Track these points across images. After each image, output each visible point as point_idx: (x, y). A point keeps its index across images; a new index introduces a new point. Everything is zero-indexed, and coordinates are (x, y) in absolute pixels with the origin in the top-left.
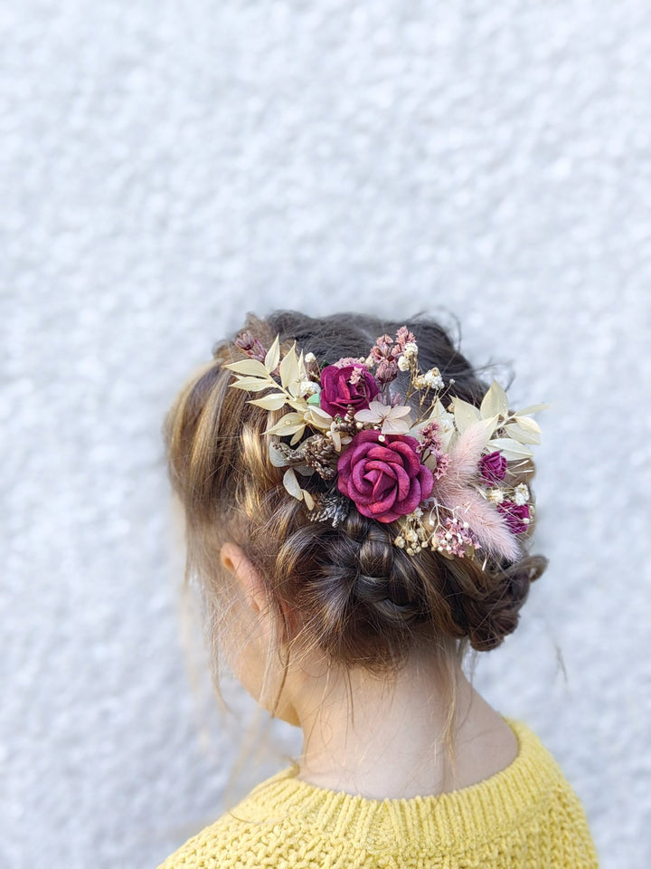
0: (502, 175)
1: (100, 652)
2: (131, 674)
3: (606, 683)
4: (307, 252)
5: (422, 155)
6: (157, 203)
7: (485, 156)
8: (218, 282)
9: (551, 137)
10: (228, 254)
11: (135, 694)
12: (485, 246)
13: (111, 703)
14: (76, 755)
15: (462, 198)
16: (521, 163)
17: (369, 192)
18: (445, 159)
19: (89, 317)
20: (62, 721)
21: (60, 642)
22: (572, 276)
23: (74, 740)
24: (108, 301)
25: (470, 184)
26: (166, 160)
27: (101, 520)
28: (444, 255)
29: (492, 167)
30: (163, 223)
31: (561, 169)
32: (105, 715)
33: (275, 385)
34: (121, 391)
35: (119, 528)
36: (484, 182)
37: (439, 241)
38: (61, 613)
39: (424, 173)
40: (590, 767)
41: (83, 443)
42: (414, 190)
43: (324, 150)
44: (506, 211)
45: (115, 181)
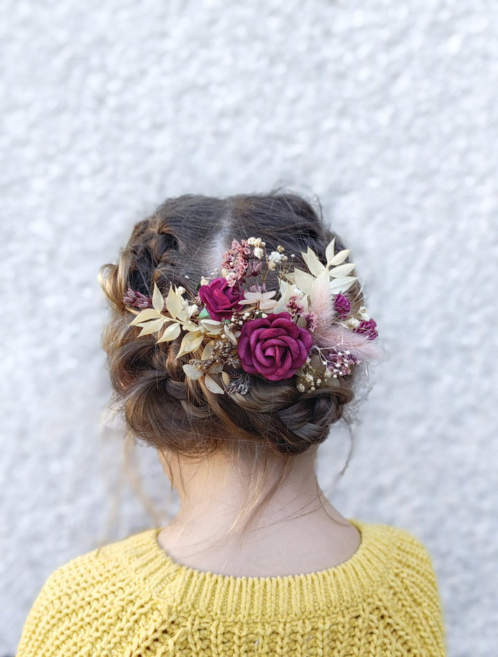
0: (399, 52)
1: (55, 467)
2: (80, 486)
3: (481, 496)
4: (226, 124)
5: (328, 34)
6: (95, 81)
7: (385, 34)
8: (150, 151)
9: (444, 15)
10: (158, 127)
11: (85, 501)
12: (383, 117)
13: (65, 509)
14: (37, 550)
15: (363, 74)
16: (416, 40)
17: (280, 69)
18: (348, 38)
19: (39, 184)
20: (24, 523)
21: (23, 457)
22: (461, 143)
23: (36, 538)
24: (55, 170)
25: (370, 59)
26: (101, 42)
27: (53, 357)
28: (346, 124)
29: (390, 44)
30: (101, 100)
31: (453, 45)
32: (61, 518)
33: (167, 319)
34: (67, 249)
35: (68, 364)
36: (383, 59)
37: (342, 113)
38: (22, 434)
39: (330, 51)
40: (466, 565)
41: (36, 292)
42: (320, 67)
43: (241, 32)
44: (403, 83)
45: (58, 63)
